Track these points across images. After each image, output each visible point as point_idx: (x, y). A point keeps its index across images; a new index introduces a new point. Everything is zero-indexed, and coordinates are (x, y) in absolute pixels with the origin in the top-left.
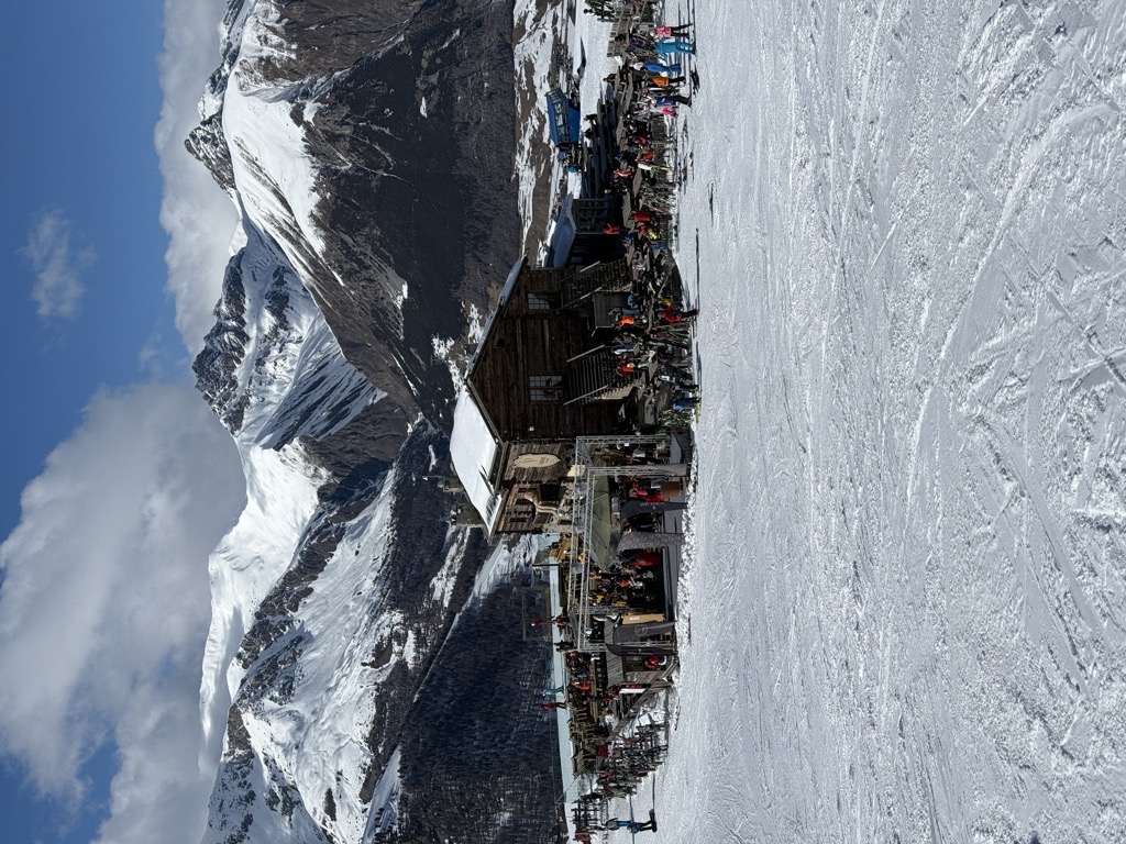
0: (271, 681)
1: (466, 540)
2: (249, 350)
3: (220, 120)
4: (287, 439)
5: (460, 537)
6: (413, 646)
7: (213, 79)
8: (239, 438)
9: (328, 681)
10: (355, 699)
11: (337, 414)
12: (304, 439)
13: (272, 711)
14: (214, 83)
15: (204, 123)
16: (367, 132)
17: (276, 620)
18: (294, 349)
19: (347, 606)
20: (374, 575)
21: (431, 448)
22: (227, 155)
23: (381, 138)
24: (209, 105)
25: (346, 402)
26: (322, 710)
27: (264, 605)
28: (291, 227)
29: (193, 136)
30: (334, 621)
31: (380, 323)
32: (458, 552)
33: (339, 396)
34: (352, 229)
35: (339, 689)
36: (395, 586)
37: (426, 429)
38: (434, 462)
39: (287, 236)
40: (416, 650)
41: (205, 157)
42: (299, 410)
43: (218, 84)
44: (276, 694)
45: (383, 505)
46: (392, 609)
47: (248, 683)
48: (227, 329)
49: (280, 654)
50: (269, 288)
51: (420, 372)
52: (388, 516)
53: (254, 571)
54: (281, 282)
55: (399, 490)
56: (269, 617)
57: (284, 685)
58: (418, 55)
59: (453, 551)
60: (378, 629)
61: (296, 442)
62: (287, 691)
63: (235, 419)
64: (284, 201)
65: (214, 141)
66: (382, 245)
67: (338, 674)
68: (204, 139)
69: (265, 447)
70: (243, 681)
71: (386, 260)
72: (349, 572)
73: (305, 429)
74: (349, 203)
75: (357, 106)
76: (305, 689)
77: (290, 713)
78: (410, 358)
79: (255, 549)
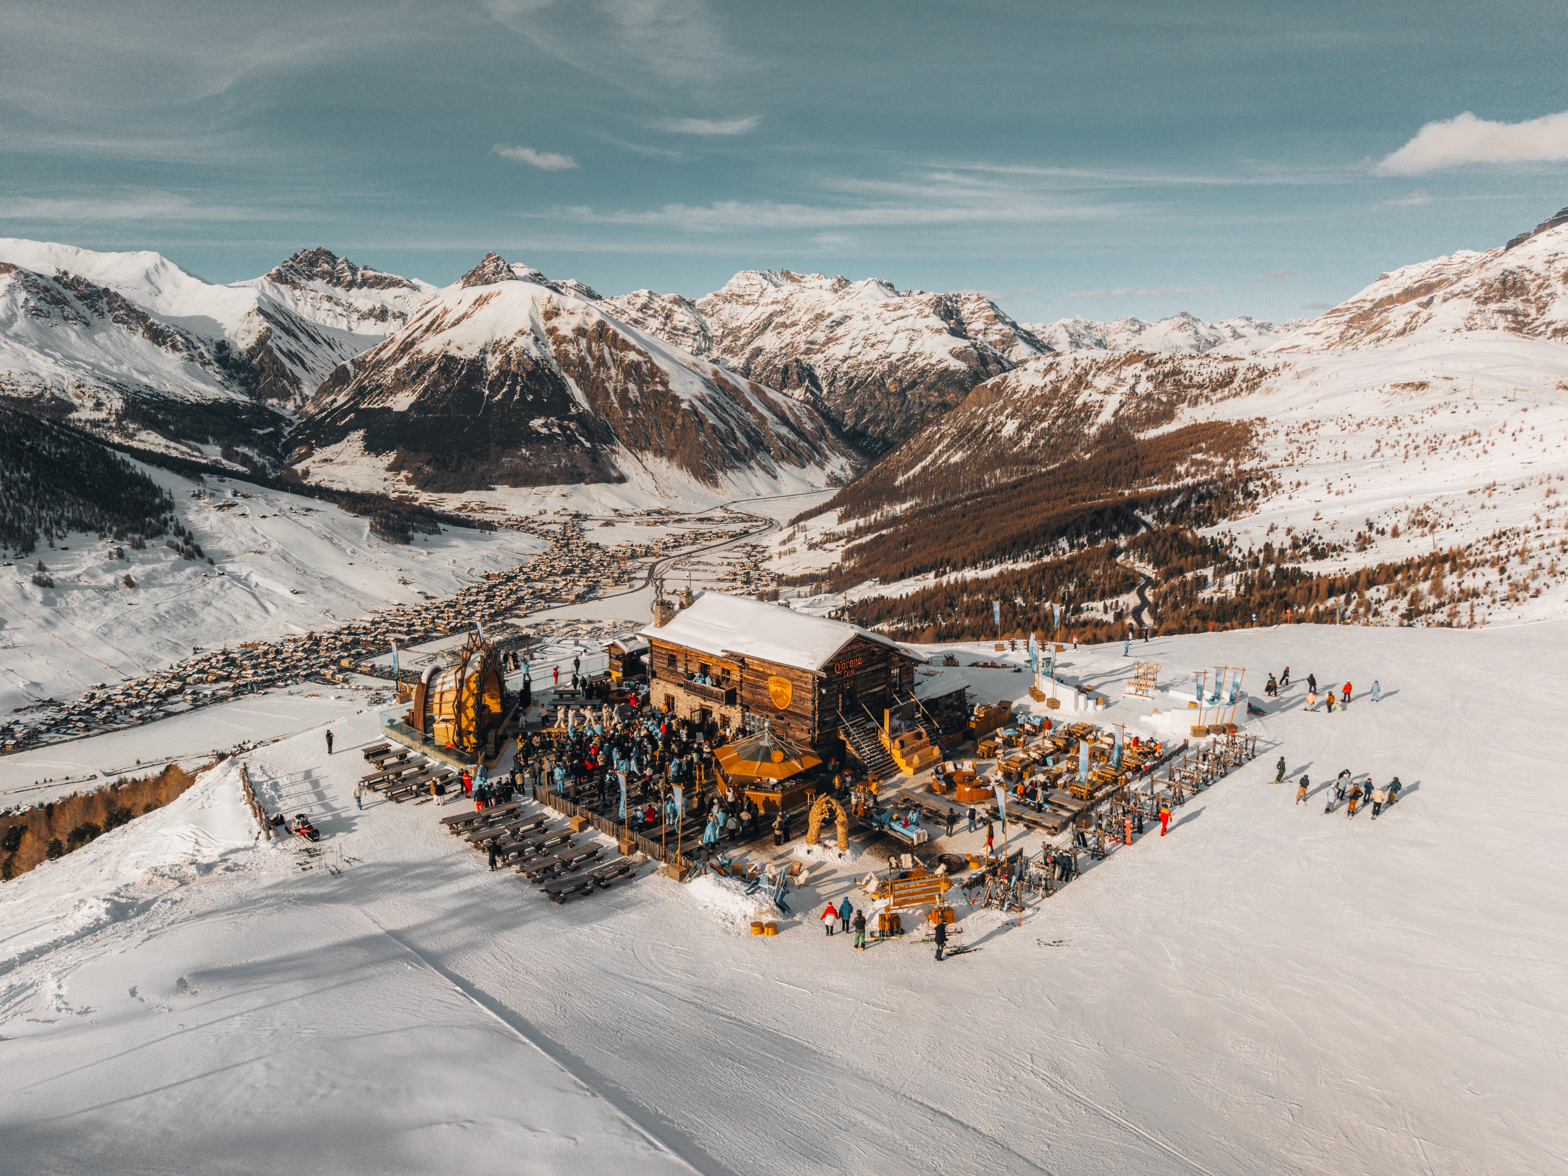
0: (44, 299)
1: (194, 459)
2: (339, 291)
3: (511, 278)
4: (267, 316)
5: (196, 454)
6: (91, 418)
7: (539, 274)
8: (263, 280)
9: (49, 347)
10: (34, 370)
11: (292, 356)
12: (269, 329)
13: (14, 301)
14: (537, 275)
15: (508, 267)
16: (515, 383)
17: (103, 304)
18: (343, 324)
19: (122, 363)
20: (154, 385)
21: (271, 429)
22: (488, 282)
23: (512, 391)
24: (521, 270)
25: (303, 363)
26: (20, 342)
27: (117, 295)
28: (439, 326)
29: (498, 259)
30: (107, 352)
31: (371, 392)
32: (182, 453)
33: (308, 358)
34: (442, 370)
35: (42, 356)
36: (145, 401)
37: (287, 425)
38: (260, 432)
39: (433, 323)
40: (87, 421)
41: (484, 266)
42: (293, 328)
43: (537, 278)
44: (32, 304)
45: (218, 392)
46: (124, 400)
47: (40, 280)
48: (354, 274)
49: (72, 307)
50: (390, 308)
51: (334, 420)
52: (210, 396)
53: (147, 287)
54: (395, 317)
55: (232, 405)
56: (105, 300)
57: (41, 311)
58: (571, 418)
59: (184, 449)
60: (104, 389)
61: (266, 324)
62: (37, 313)
63: (279, 278)
64: (458, 321)
65: (496, 272)
66: (432, 392)
67: (58, 355)
68: (498, 265)
69: (259, 300)
70: (41, 276)
71: (422, 396)
72: (154, 365)
73: (277, 331)
74: (462, 368)
75: (531, 375)
76: (38, 327)
77: (14, 315)
78: (345, 414)
79: (167, 289)
